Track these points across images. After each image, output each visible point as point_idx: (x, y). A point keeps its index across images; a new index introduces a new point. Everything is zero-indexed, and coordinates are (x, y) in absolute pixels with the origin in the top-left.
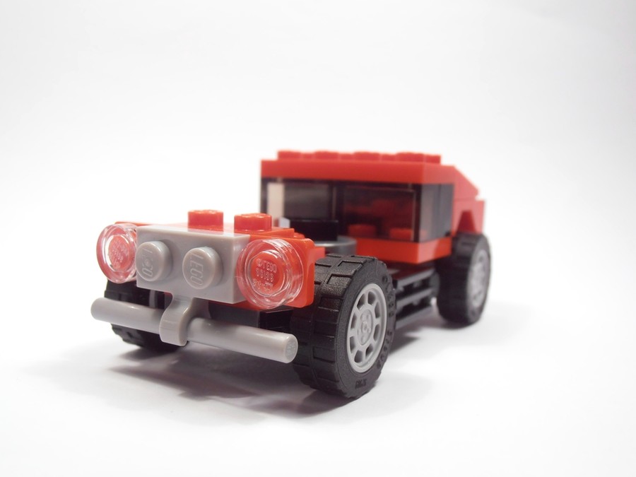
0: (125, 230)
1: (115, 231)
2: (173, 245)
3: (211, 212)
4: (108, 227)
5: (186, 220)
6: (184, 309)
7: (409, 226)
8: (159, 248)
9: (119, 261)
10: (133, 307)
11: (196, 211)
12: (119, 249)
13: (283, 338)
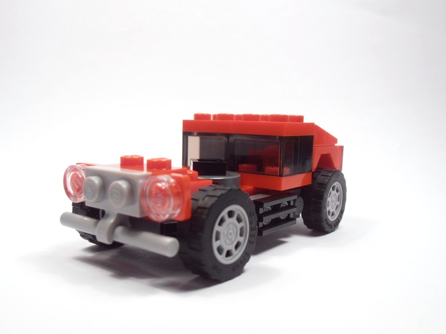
0: (79, 169)
1: (73, 169)
2: (106, 179)
3: (135, 157)
4: (70, 167)
5: (119, 162)
6: (111, 221)
7: (277, 165)
8: (96, 180)
9: (75, 188)
10: (86, 219)
11: (125, 156)
12: (76, 181)
13: (168, 240)
